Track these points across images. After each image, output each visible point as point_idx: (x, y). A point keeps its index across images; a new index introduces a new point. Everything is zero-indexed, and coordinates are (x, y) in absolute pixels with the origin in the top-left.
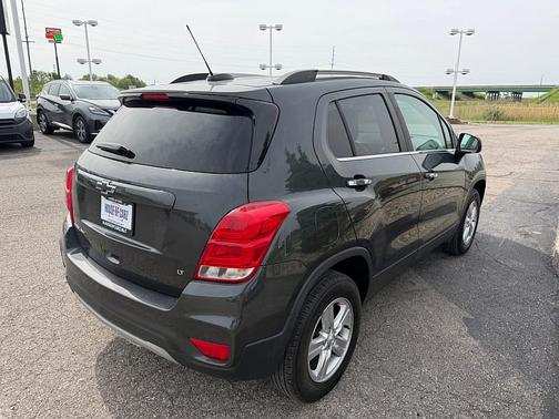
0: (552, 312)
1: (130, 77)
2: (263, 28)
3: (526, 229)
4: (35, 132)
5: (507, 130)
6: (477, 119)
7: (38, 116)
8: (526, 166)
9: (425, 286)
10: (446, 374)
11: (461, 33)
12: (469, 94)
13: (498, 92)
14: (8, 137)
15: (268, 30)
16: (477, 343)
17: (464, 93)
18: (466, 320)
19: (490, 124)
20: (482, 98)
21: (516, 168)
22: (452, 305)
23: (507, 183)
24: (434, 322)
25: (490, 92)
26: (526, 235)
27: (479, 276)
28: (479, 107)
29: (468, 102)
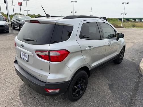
0: (135, 83)
1: (39, 15)
2: (72, 2)
3: (134, 58)
4: (9, 29)
5: (136, 30)
6: (129, 27)
7: (11, 25)
8: (139, 40)
9: (100, 74)
10: (99, 100)
11: (125, 3)
12: (128, 20)
13: (136, 19)
14: (2, 30)
15: (73, 2)
16: (110, 91)
17: (126, 20)
18: (109, 84)
19: (132, 28)
20: (131, 21)
21: (135, 41)
22: (106, 80)
23: (132, 45)
24: (100, 85)
25: (133, 19)
26: (133, 60)
27: (116, 71)
28: (130, 23)
29: (127, 22)
